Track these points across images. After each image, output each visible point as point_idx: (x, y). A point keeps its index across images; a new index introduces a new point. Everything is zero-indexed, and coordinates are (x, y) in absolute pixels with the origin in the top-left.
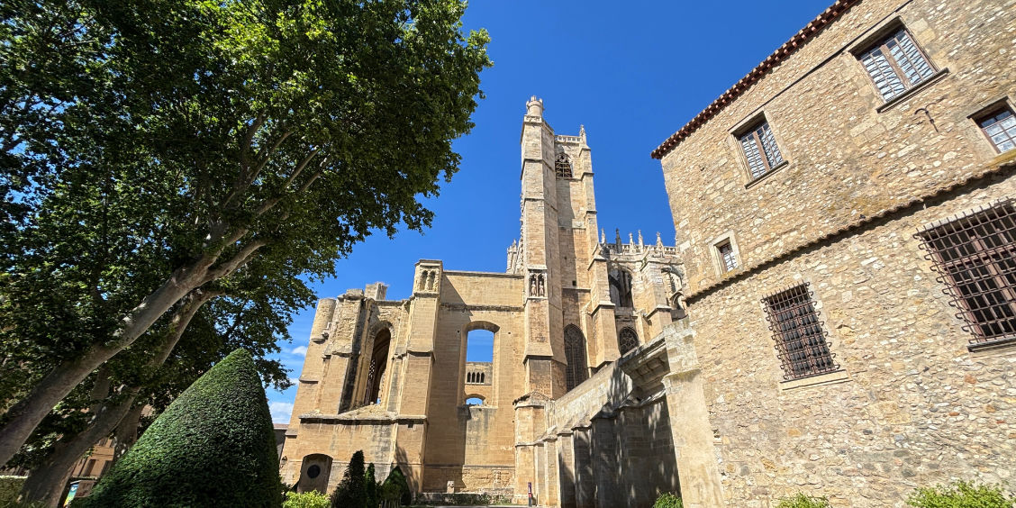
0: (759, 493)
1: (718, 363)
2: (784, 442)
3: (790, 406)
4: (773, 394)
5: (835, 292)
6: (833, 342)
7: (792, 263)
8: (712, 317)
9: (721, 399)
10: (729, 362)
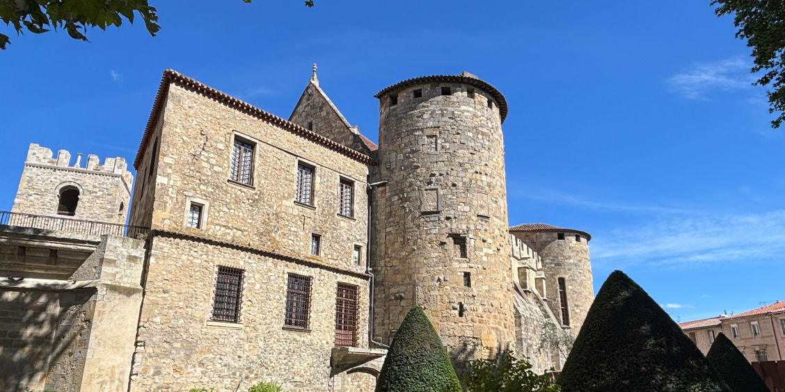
0: (162, 388)
1: (164, 292)
2: (194, 357)
3: (207, 336)
4: (200, 326)
5: (254, 282)
6: (244, 307)
7: (242, 254)
8: (175, 256)
9: (158, 319)
10: (176, 295)
